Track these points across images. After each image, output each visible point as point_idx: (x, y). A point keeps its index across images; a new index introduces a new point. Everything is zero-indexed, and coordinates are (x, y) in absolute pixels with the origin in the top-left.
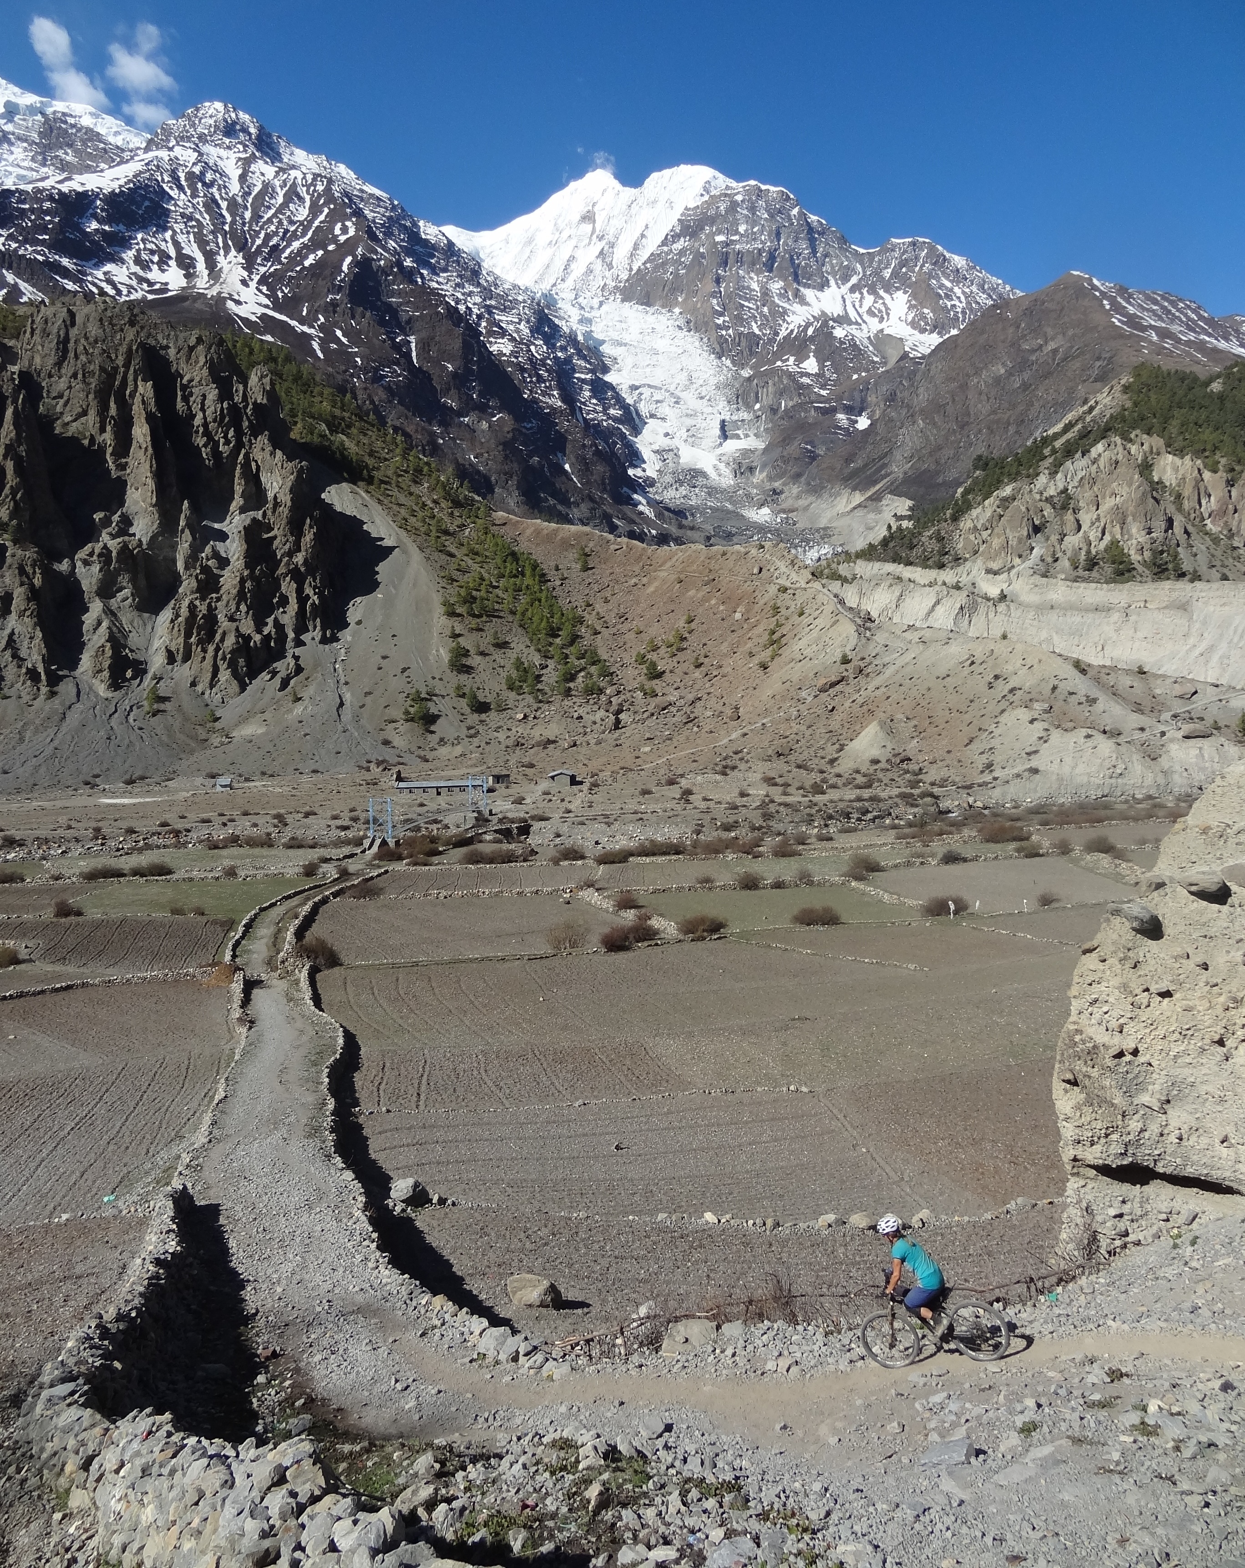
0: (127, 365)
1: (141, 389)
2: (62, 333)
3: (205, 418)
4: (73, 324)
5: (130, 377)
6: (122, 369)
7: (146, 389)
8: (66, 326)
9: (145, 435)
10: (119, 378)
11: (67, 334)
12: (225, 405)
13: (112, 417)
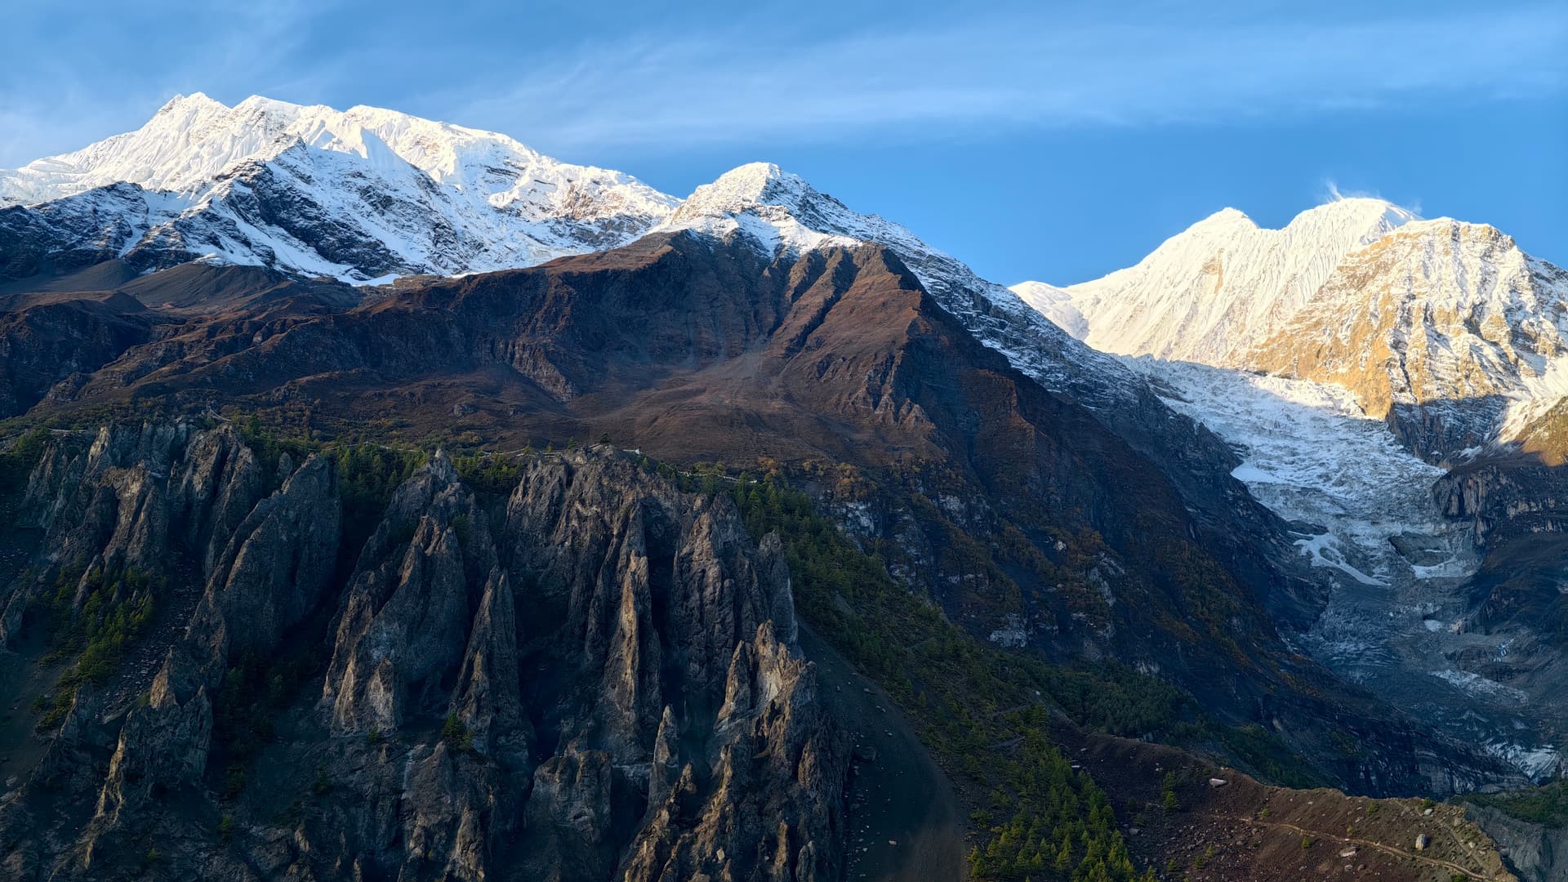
0: (621, 536)
1: (633, 565)
2: (556, 494)
3: (701, 599)
4: (569, 483)
5: (624, 550)
6: (615, 540)
7: (638, 565)
8: (561, 485)
9: (630, 622)
10: (611, 550)
11: (561, 495)
12: (727, 583)
13: (598, 597)
